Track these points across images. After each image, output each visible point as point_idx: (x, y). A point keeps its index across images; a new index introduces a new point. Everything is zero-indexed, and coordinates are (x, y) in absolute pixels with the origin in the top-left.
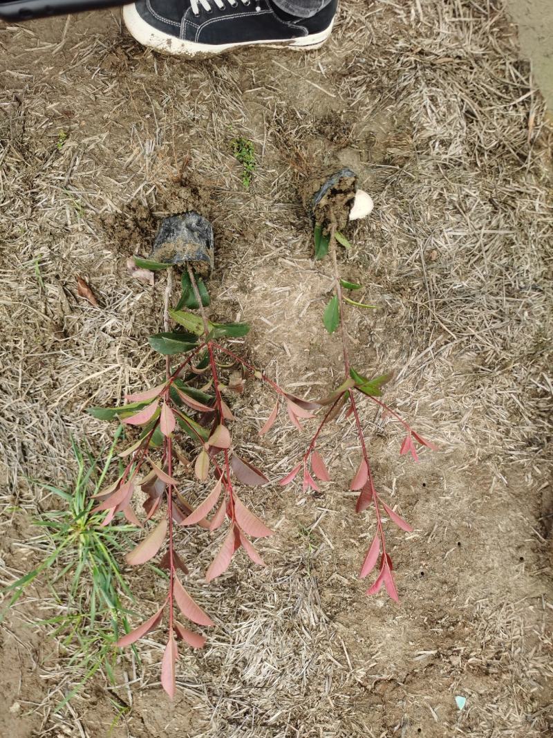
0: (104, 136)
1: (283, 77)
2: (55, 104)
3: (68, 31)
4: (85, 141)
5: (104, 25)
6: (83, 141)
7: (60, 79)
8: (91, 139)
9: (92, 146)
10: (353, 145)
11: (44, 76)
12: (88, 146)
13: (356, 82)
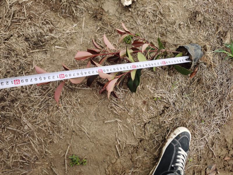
0: (147, 86)
1: (86, 38)
2: (143, 109)
3: (111, 120)
4: (152, 92)
5: (103, 107)
6: (153, 92)
7: (132, 113)
8: (151, 90)
9: (153, 88)
10: (101, 6)
11: (132, 120)
12: (153, 90)
13: (76, 10)
